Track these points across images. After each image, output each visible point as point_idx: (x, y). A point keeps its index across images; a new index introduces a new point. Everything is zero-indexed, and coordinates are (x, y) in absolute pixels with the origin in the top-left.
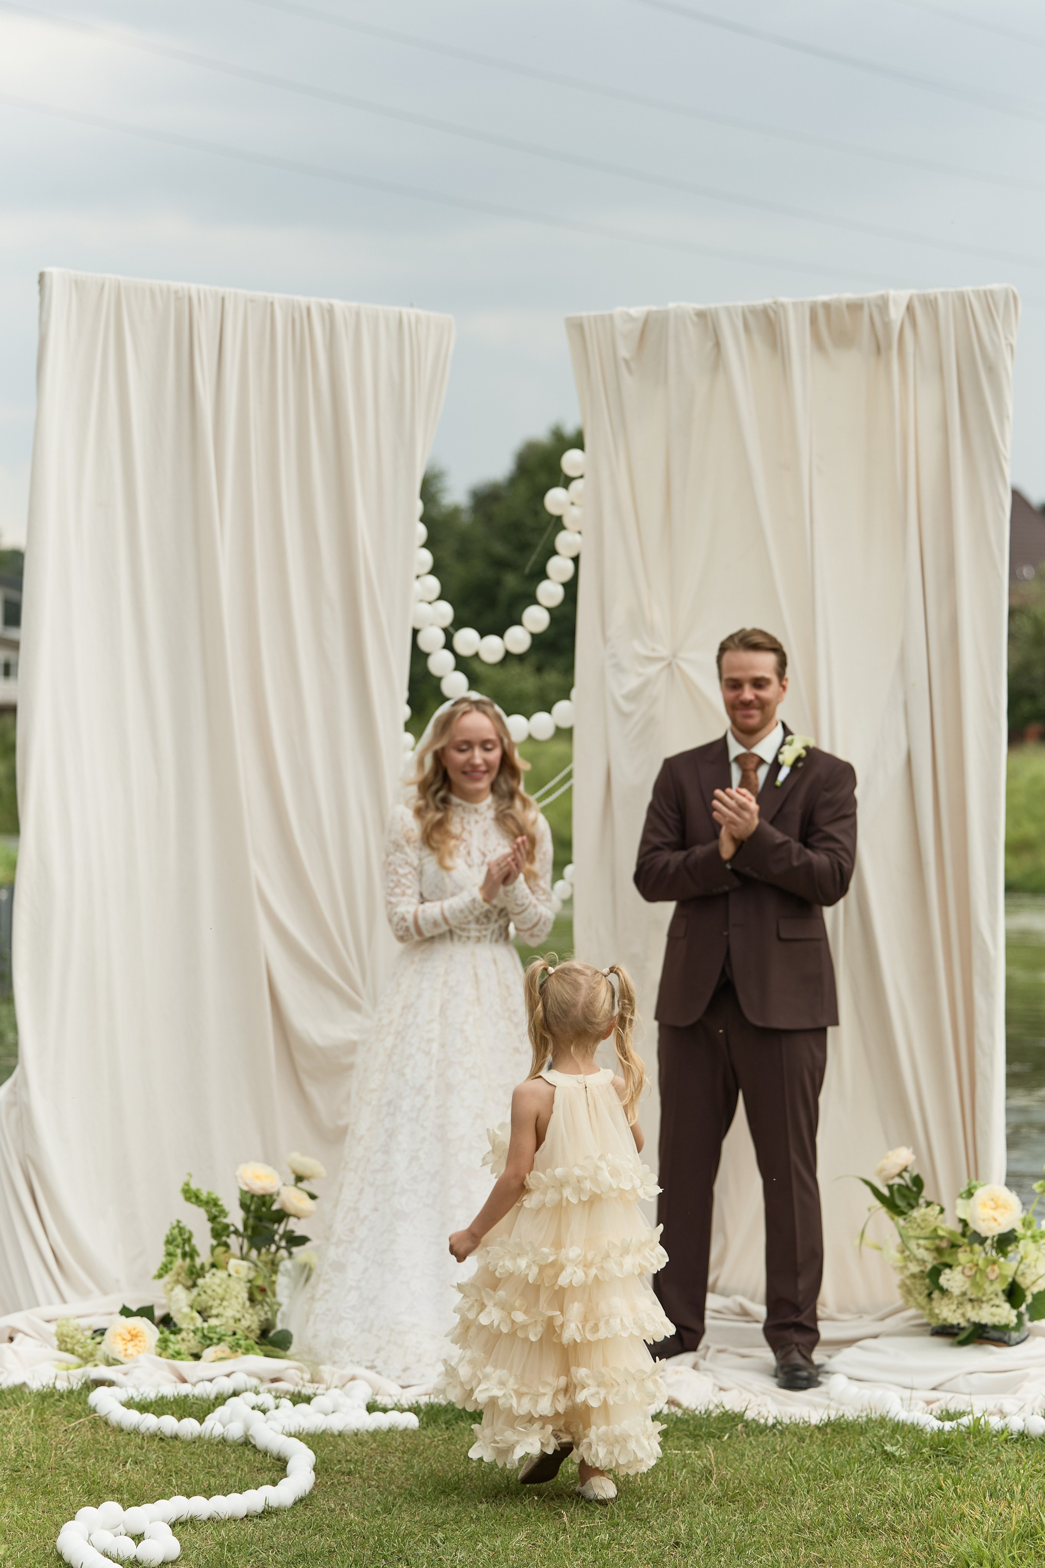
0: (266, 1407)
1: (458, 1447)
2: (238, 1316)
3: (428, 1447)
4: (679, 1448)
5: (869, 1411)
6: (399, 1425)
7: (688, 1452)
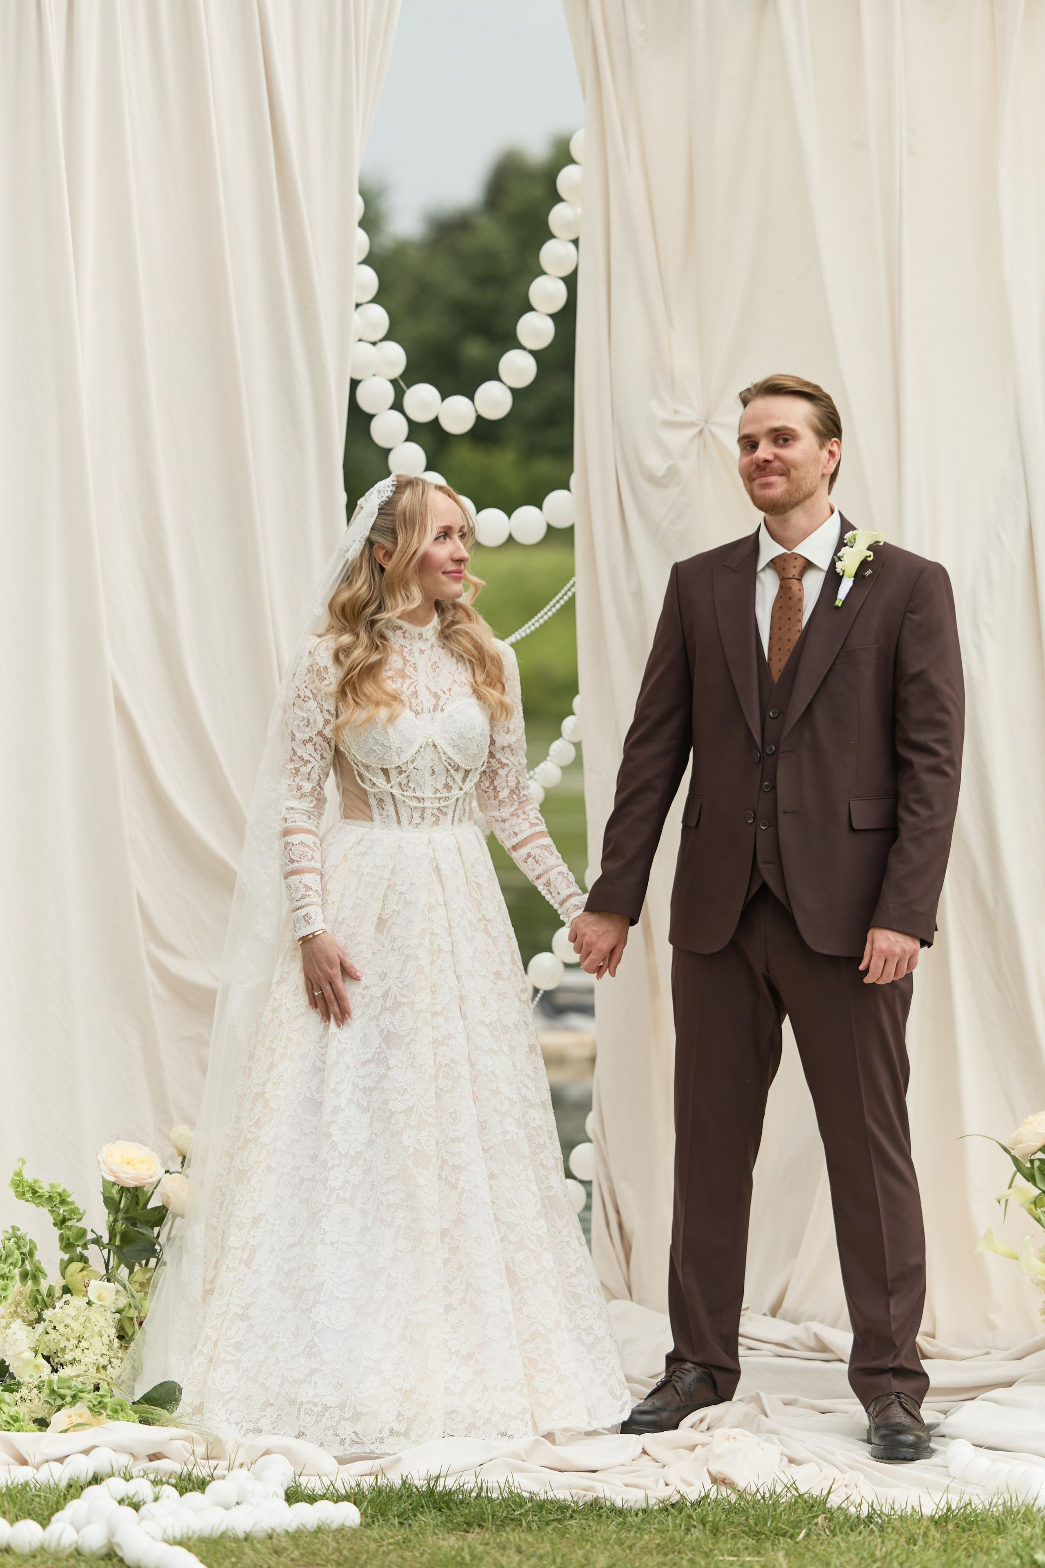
0: (141, 1498)
1: (417, 1554)
2: (103, 1361)
3: (374, 1555)
4: (734, 1553)
5: (1007, 1496)
6: (332, 1522)
7: (748, 1559)
